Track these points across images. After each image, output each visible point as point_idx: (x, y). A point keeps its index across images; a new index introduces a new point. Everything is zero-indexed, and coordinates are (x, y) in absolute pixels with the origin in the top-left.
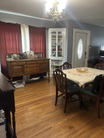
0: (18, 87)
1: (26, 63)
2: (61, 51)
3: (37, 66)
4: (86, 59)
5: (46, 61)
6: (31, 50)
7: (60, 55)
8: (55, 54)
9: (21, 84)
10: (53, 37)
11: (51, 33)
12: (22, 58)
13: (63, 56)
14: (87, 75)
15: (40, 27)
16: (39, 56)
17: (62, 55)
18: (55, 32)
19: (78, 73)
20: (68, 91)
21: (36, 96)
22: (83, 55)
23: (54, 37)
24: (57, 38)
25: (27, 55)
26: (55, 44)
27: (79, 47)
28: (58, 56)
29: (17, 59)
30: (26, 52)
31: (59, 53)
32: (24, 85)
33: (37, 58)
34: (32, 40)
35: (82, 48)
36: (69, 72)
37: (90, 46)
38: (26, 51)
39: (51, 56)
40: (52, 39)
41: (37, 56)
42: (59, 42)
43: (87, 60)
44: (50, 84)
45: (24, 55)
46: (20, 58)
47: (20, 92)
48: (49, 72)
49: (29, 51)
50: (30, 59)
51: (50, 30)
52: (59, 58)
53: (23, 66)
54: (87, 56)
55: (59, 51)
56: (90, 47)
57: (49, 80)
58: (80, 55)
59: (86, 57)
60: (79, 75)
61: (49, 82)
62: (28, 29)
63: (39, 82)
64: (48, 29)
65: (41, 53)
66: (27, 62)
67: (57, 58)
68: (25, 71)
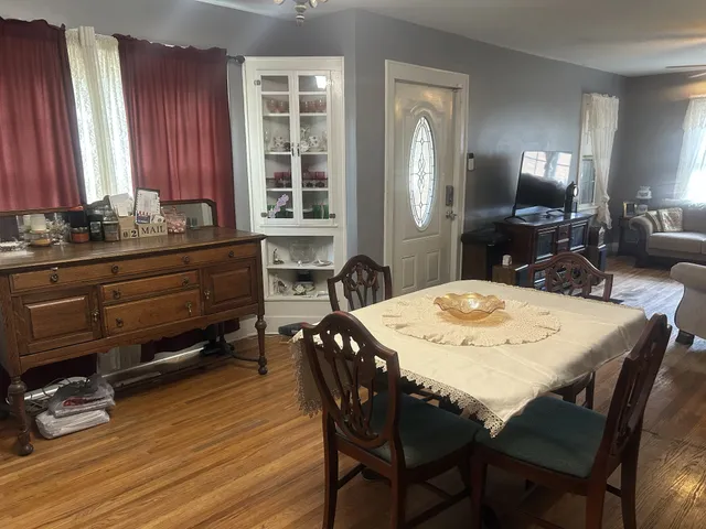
0: (64, 430)
1: (114, 270)
2: (323, 186)
3: (185, 286)
4: (455, 224)
5: (238, 252)
6: (140, 182)
7: (315, 207)
8: (290, 203)
9: (87, 407)
10: (269, 106)
11: (258, 83)
12: (83, 238)
13: (333, 216)
14: (508, 342)
15: (191, 49)
16: (195, 222)
17: (326, 208)
18: (282, 81)
19: (450, 327)
20: (410, 456)
21: (192, 482)
22: (435, 205)
23: (276, 105)
24: (294, 115)
25: (114, 215)
26: (288, 146)
27: (416, 159)
28: (306, 216)
29: (48, 246)
30: (107, 198)
31: (308, 199)
32: (108, 410)
33: (180, 233)
34: (145, 123)
35: (429, 168)
36: (399, 327)
37: (471, 156)
38: (112, 194)
39: (264, 215)
40: (266, 118)
41: (179, 223)
42: (305, 137)
43: (456, 229)
44: (270, 387)
45: (100, 218)
46: (71, 240)
47: (81, 467)
48: (261, 313)
49: (131, 194)
50: (137, 241)
51: (253, 69)
52: (314, 228)
53: (91, 291)
54: (455, 209)
55: (309, 185)
56: (471, 161)
57: (262, 362)
58: (421, 205)
59: (450, 217)
60: (464, 343)
61: (263, 373)
62: (115, 56)
63: (204, 377)
64: (241, 60)
65: (202, 201)
66: (120, 264)
67: (297, 226)
68: (109, 322)
